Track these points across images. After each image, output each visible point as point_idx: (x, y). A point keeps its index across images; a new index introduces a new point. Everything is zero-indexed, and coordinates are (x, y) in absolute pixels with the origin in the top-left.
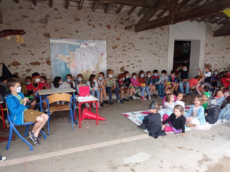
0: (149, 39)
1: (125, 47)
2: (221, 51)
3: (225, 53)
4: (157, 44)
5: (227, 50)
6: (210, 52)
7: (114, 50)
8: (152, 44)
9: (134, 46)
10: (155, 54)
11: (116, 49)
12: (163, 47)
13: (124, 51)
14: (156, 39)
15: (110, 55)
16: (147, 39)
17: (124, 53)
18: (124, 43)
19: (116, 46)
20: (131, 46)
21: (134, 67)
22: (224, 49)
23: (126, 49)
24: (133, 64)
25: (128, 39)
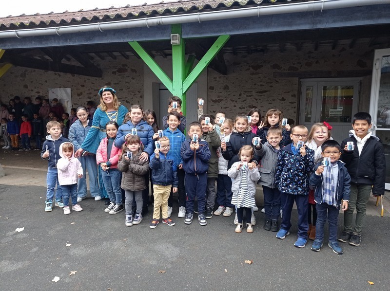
0: (118, 84)
1: (90, 93)
2: (245, 96)
3: (256, 100)
4: (129, 90)
5: (261, 94)
6: (220, 98)
7: (79, 97)
8: (122, 90)
10: (127, 102)
11: (81, 96)
12: (138, 93)
14: (127, 84)
15: (75, 102)
16: (115, 84)
18: (89, 90)
19: (81, 94)
22: (254, 93)
23: (91, 96)
25: (93, 85)
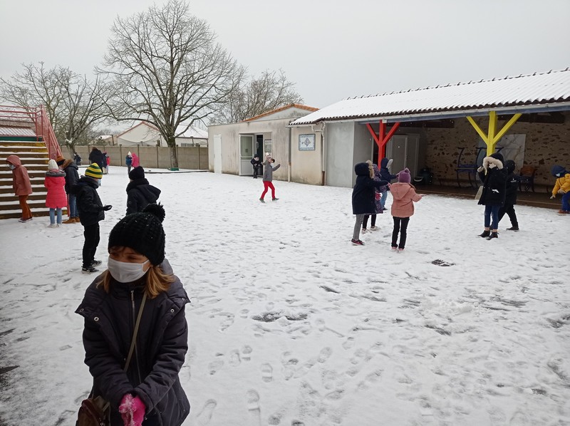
1: (547, 139)
9: (559, 138)
11: (536, 142)
13: (546, 143)
15: (529, 148)
17: (545, 145)
18: (546, 135)
19: (537, 139)
20: (554, 138)
21: (556, 161)
24: (555, 157)
25: (552, 130)
